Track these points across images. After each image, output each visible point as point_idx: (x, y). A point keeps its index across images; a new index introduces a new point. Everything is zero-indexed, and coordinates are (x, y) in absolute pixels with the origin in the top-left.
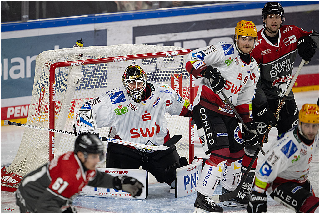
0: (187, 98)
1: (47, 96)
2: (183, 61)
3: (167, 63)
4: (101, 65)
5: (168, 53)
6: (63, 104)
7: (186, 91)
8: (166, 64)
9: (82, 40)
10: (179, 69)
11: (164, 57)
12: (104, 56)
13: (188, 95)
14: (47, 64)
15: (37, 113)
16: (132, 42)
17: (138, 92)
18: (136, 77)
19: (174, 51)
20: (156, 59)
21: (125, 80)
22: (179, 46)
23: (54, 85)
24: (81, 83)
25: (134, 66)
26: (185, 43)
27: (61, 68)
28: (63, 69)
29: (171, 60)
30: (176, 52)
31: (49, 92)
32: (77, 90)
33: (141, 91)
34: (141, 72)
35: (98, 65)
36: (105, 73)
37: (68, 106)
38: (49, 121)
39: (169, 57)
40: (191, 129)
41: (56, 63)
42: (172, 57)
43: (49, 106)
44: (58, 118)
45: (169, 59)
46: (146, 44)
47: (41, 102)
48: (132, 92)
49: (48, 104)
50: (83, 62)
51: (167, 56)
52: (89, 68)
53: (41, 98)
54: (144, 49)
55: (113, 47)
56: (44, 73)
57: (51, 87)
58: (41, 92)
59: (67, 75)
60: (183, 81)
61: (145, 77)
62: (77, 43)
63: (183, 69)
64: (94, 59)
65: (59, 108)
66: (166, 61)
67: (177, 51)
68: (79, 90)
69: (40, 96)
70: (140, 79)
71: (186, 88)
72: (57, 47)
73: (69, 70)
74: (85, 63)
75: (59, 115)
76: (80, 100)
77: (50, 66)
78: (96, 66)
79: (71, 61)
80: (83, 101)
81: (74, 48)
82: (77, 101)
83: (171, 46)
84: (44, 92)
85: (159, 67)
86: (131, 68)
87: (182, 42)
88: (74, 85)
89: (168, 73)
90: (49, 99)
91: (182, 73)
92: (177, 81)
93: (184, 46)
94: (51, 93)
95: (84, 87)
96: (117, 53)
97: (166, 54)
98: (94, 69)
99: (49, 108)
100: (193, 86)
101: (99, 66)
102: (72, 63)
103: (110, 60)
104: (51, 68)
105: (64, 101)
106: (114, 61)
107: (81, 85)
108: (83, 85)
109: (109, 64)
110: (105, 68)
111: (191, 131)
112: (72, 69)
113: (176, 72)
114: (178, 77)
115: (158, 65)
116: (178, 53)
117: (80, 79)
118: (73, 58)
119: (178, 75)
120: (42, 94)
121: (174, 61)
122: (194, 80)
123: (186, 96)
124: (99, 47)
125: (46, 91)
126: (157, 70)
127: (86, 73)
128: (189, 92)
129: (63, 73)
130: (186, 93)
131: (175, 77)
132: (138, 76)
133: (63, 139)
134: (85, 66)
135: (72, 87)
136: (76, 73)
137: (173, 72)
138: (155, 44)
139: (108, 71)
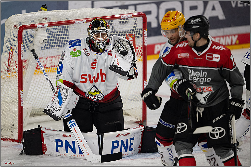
0: (140, 55)
1: (15, 55)
2: (136, 23)
3: (123, 25)
4: (63, 27)
5: (123, 16)
6: (30, 62)
7: (139, 49)
8: (121, 26)
9: (45, 5)
10: (133, 30)
11: (119, 19)
12: (66, 19)
13: (141, 53)
14: (15, 26)
15: (7, 70)
16: (90, 6)
17: (102, 43)
18: (101, 28)
19: (128, 14)
20: (112, 21)
21: (91, 31)
22: (133, 10)
23: (22, 45)
24: (45, 43)
25: (99, 19)
26: (138, 6)
27: (28, 30)
28: (30, 31)
29: (126, 22)
30: (130, 15)
31: (17, 52)
32: (42, 49)
33: (105, 41)
34: (105, 24)
35: (60, 27)
36: (67, 34)
37: (34, 63)
38: (17, 78)
39: (124, 19)
40: (144, 83)
41: (23, 26)
42: (127, 19)
43: (17, 64)
44: (25, 75)
45: (124, 21)
46: (103, 8)
47: (10, 61)
48: (96, 42)
49: (17, 62)
50: (48, 25)
51: (122, 18)
52: (52, 30)
53: (10, 57)
54: (102, 12)
55: (74, 11)
56: (13, 35)
57: (20, 47)
58: (10, 51)
59: (33, 36)
60: (137, 40)
61: (108, 29)
62: (42, 8)
63: (136, 30)
64: (57, 22)
65: (27, 66)
66: (121, 23)
67: (131, 13)
68: (44, 49)
69: (9, 55)
70: (105, 30)
71: (139, 47)
72: (24, 11)
73: (35, 32)
74: (49, 26)
75: (26, 72)
76: (44, 59)
77: (18, 28)
78: (59, 28)
79: (37, 24)
80: (47, 59)
81: (39, 12)
82: (42, 59)
83: (125, 10)
84: (12, 51)
85: (115, 28)
86: (96, 20)
87: (135, 5)
88: (40, 45)
89: (123, 34)
90: (17, 58)
91: (136, 33)
92: (131, 40)
93: (138, 9)
94: (20, 53)
95: (48, 47)
96: (77, 16)
97: (122, 16)
98: (57, 30)
99: (17, 66)
100: (145, 45)
101: (62, 28)
102: (38, 26)
103: (72, 23)
104: (19, 30)
105: (30, 60)
106: (75, 23)
107: (45, 45)
108: (48, 45)
109: (71, 26)
110: (67, 30)
111: (144, 85)
112: (37, 30)
113: (130, 32)
114: (132, 36)
115: (114, 26)
116: (133, 16)
117: (45, 40)
118: (39, 21)
119: (132, 35)
120: (11, 54)
121: (128, 23)
122: (146, 39)
123: (139, 53)
124: (61, 10)
125: (14, 50)
126: (113, 31)
127: (50, 34)
128: (142, 50)
129: (30, 35)
130: (139, 51)
131: (129, 37)
132: (102, 28)
133: (30, 93)
134: (49, 28)
135: (38, 47)
136: (41, 34)
137: (128, 32)
138: (111, 8)
139: (69, 32)
